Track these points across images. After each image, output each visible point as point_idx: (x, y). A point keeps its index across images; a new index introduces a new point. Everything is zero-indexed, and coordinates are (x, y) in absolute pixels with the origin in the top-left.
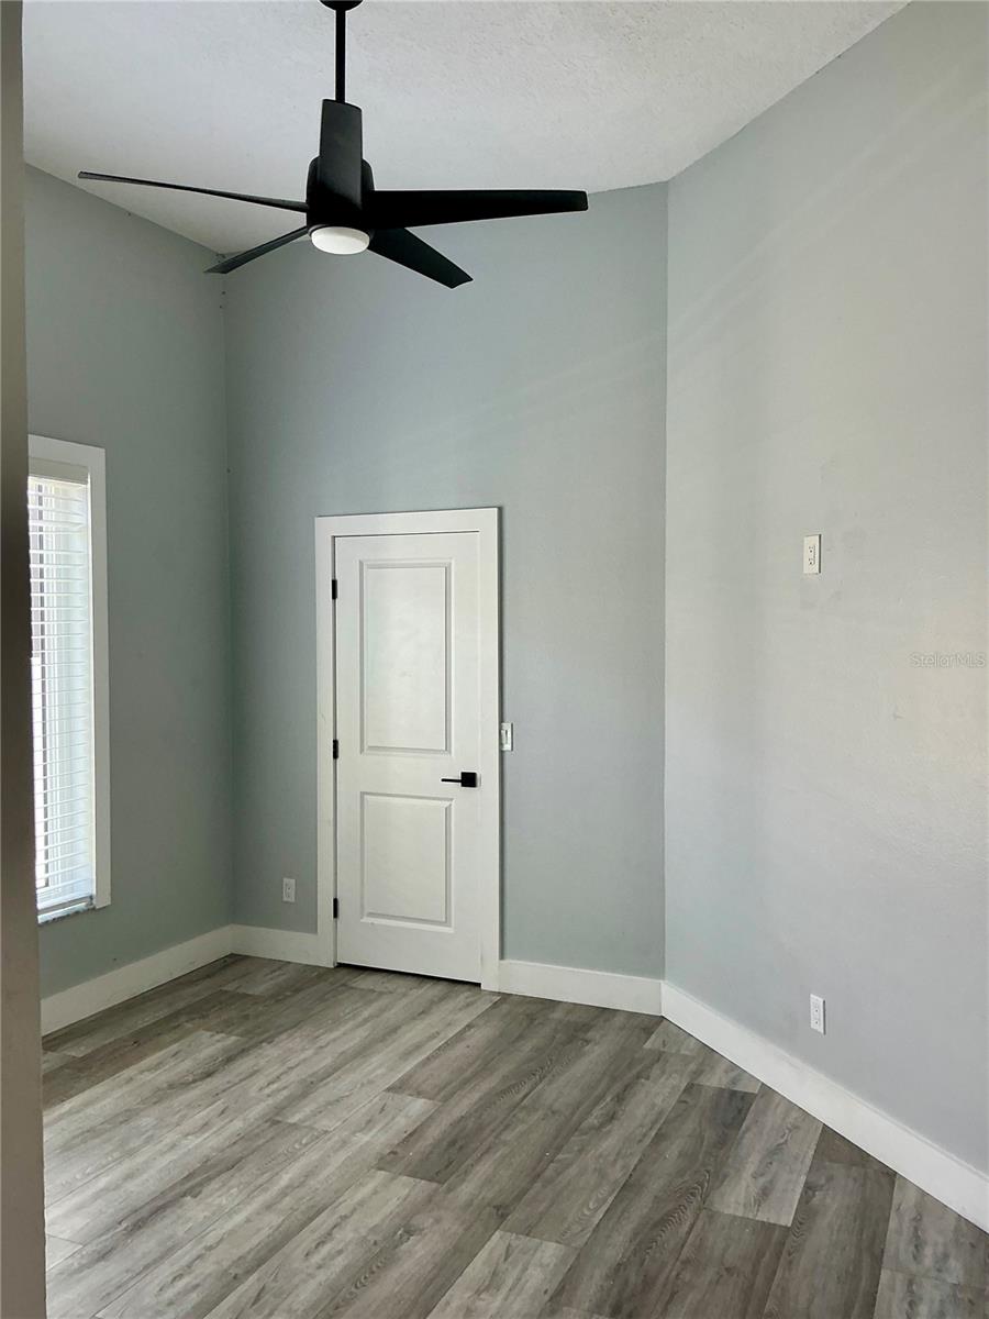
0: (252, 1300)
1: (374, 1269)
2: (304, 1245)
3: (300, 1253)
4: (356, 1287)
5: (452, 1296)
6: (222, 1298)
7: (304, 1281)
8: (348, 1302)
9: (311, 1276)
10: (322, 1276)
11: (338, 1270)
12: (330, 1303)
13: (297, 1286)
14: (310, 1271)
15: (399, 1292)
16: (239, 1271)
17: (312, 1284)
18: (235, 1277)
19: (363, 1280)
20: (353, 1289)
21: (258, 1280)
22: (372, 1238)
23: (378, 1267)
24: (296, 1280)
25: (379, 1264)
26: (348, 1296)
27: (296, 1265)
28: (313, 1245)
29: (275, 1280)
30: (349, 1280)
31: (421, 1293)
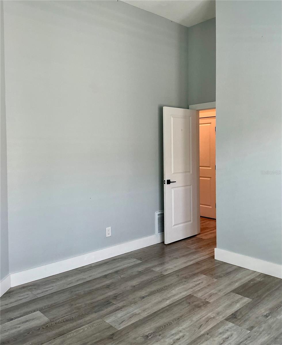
0: (202, 326)
1: (164, 327)
2: (184, 340)
3: (186, 338)
4: (171, 323)
5: (146, 315)
6: (212, 328)
7: (186, 328)
8: (175, 319)
9: (184, 329)
10: (180, 328)
11: (175, 329)
12: (180, 320)
13: (188, 327)
14: (184, 331)
15: (160, 319)
16: (206, 336)
17: (184, 326)
18: (208, 334)
19: (169, 324)
20: (172, 322)
21: (200, 332)
22: (160, 337)
23: (162, 327)
24: (189, 329)
25: (162, 328)
26: (174, 321)
27: (188, 334)
28: (181, 339)
29: (195, 330)
30: (173, 325)
31: (154, 317)
